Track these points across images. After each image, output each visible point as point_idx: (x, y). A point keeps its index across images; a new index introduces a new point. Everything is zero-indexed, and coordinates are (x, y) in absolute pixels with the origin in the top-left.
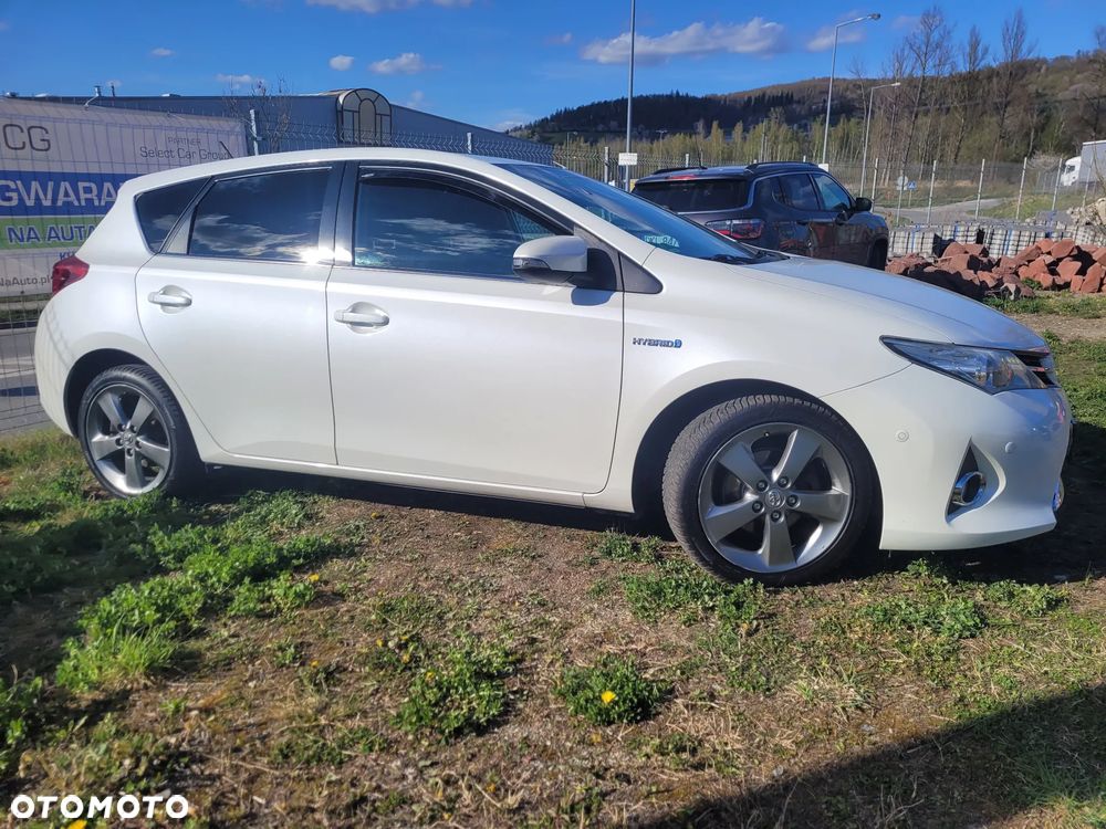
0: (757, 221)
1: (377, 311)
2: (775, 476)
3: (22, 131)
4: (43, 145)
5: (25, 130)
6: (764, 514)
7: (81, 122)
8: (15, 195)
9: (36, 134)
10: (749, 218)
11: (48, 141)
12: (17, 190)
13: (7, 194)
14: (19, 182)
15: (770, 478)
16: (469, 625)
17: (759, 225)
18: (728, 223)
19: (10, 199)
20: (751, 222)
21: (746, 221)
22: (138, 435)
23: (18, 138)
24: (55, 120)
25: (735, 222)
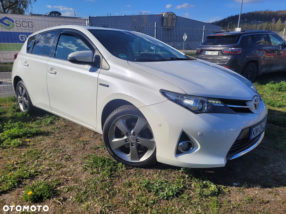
0: (240, 49)
1: (55, 70)
2: (132, 132)
3: (26, 23)
4: (31, 26)
5: (27, 23)
6: (129, 143)
7: (41, 20)
8: (24, 38)
9: (30, 24)
10: (237, 48)
11: (33, 25)
12: (25, 37)
13: (22, 38)
14: (25, 35)
15: (131, 132)
16: (42, 161)
17: (240, 50)
18: (230, 49)
19: (23, 39)
20: (238, 49)
21: (236, 49)
22: (24, 97)
23: (25, 24)
24: (35, 20)
25: (233, 49)
